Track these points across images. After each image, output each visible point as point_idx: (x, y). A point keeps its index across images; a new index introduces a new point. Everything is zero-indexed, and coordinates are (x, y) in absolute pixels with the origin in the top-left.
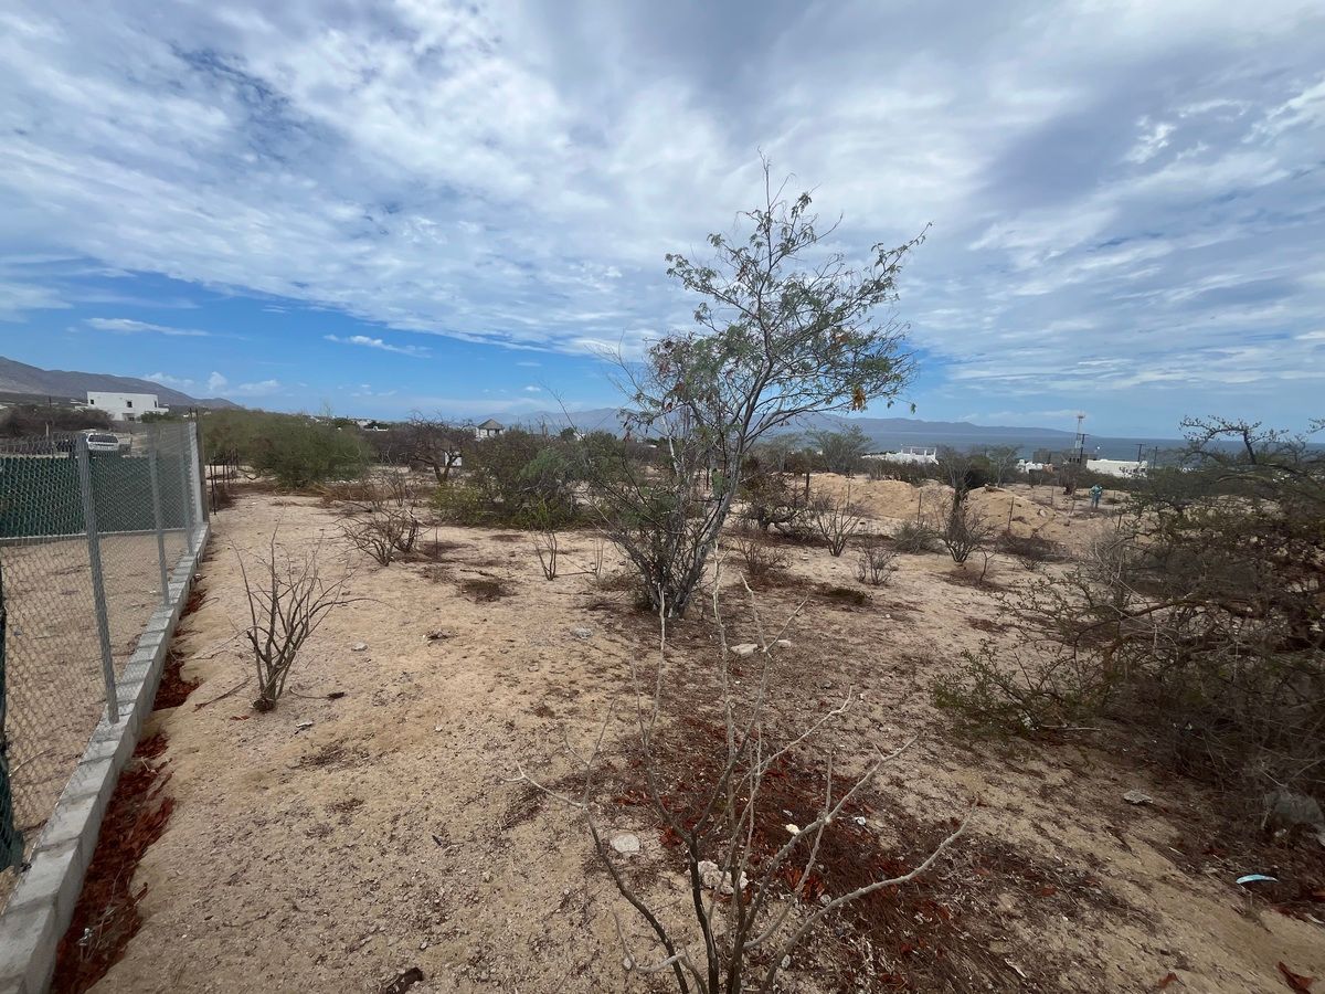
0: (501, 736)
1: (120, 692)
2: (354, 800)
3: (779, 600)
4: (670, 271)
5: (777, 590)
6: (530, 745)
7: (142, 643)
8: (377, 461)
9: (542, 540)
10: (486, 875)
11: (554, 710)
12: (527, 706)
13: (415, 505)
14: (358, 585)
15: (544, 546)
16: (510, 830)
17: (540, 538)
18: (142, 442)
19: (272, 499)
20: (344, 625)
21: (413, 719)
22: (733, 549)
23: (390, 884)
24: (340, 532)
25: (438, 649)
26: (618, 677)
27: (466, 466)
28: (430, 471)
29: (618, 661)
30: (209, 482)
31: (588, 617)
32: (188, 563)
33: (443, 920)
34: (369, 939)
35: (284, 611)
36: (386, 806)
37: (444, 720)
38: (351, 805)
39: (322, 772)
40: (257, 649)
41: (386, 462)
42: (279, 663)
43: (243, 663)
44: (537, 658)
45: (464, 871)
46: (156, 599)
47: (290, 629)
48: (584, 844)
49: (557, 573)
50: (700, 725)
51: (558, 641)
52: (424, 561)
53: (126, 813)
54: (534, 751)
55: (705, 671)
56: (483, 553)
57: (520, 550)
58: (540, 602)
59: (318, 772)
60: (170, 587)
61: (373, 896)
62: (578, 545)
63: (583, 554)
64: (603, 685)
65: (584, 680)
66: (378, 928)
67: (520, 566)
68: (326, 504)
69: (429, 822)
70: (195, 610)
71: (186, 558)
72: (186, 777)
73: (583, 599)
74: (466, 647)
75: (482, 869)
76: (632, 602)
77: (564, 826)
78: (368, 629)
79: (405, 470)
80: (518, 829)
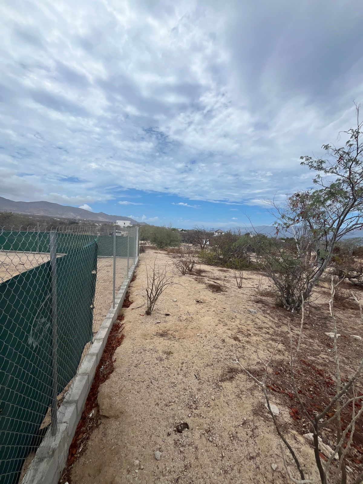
0: (220, 344)
1: (116, 300)
2: (170, 352)
3: (352, 315)
4: (302, 163)
5: (351, 311)
6: (231, 351)
7: (121, 288)
8: (183, 241)
9: (238, 273)
10: (213, 397)
11: (241, 339)
12: (230, 335)
13: (194, 256)
14: (175, 280)
15: (238, 275)
16: (222, 383)
17: (237, 272)
18: (127, 234)
19: (154, 251)
20: (171, 292)
21: (189, 329)
22: (325, 288)
23: (180, 386)
24: (172, 262)
25: (199, 306)
26: (268, 333)
27: (211, 245)
28: (199, 246)
29: (268, 326)
30: (140, 245)
31: (255, 306)
32: (133, 267)
33: (196, 409)
34: (172, 404)
35: (156, 284)
36: (180, 357)
37: (200, 332)
38: (169, 353)
39: (162, 339)
40: (148, 294)
41: (187, 242)
42: (153, 300)
43: (144, 298)
44: (234, 317)
45: (205, 392)
46: (126, 276)
47: (157, 290)
48: (253, 401)
49: (242, 286)
50: (309, 365)
51: (243, 313)
52: (196, 275)
53: (113, 336)
54: (232, 354)
55: (311, 340)
56: (215, 275)
57: (228, 276)
58: (235, 296)
59: (161, 339)
60: (129, 273)
61: (174, 389)
62: (251, 276)
63: (253, 280)
64: (261, 335)
65: (253, 331)
66: (175, 401)
67: (228, 282)
68: (168, 254)
69: (193, 368)
70: (134, 281)
71: (133, 266)
72: (128, 329)
73: (253, 298)
74: (208, 307)
75: (211, 394)
76: (274, 303)
77: (244, 389)
78: (178, 295)
79: (191, 245)
80: (225, 383)
